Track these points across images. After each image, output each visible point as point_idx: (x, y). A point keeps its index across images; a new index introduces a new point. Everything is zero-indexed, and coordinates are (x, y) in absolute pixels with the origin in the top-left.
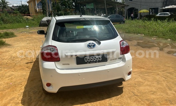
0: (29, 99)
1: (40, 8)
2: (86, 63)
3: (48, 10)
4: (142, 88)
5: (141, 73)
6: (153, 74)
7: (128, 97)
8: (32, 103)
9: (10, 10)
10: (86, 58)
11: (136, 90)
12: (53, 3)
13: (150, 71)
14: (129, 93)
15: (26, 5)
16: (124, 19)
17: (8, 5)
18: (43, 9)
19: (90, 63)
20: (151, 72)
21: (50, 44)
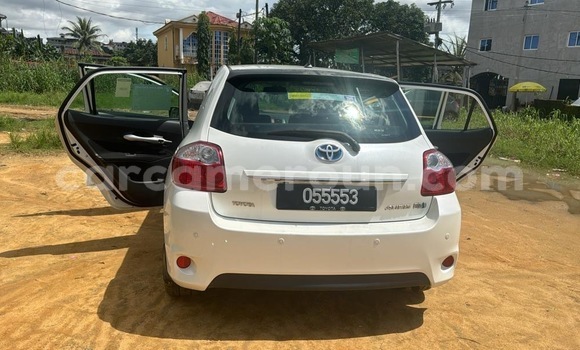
0: (121, 305)
1: (190, 54)
2: (306, 207)
3: (214, 62)
4: (487, 319)
5: (493, 274)
6: (535, 284)
7: (436, 340)
8: (125, 317)
9: (102, 54)
10: (308, 193)
11: (468, 323)
12: (232, 41)
13: (526, 272)
14: (443, 329)
15: (150, 41)
16: (455, 107)
17: (96, 36)
18: (199, 57)
19: (318, 207)
20: (529, 277)
21: (203, 138)
